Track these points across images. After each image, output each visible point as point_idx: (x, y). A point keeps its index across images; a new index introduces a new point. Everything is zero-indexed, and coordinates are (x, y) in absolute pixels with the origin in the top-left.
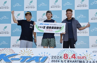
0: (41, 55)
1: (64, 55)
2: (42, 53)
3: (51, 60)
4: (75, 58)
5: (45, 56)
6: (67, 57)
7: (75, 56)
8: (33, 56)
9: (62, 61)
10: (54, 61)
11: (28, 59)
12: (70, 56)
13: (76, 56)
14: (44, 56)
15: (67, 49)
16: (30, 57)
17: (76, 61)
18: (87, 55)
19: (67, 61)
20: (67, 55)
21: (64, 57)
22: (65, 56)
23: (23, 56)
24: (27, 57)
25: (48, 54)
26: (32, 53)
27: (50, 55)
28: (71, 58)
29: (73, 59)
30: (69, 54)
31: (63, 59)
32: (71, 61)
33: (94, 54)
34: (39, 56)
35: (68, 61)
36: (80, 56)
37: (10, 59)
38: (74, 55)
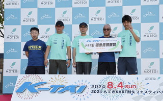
0: (78, 84)
1: (108, 83)
2: (79, 81)
3: (91, 90)
4: (122, 87)
5: (83, 85)
6: (112, 87)
7: (122, 85)
8: (66, 85)
9: (105, 91)
10: (95, 92)
11: (61, 89)
12: (116, 84)
13: (124, 85)
14: (81, 85)
15: (112, 75)
16: (63, 86)
17: (123, 92)
18: (138, 84)
19: (111, 92)
20: (112, 83)
21: (108, 87)
22: (109, 85)
23: (54, 84)
24: (59, 87)
25: (87, 82)
26: (65, 82)
27: (90, 84)
28: (117, 87)
29: (119, 89)
30: (115, 82)
31: (107, 89)
32: (117, 92)
33: (147, 81)
34: (75, 84)
35: (113, 92)
36: (128, 84)
37: (37, 88)
38: (121, 83)
